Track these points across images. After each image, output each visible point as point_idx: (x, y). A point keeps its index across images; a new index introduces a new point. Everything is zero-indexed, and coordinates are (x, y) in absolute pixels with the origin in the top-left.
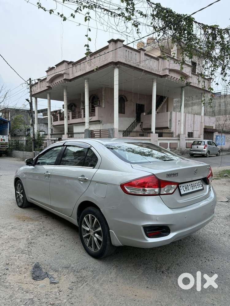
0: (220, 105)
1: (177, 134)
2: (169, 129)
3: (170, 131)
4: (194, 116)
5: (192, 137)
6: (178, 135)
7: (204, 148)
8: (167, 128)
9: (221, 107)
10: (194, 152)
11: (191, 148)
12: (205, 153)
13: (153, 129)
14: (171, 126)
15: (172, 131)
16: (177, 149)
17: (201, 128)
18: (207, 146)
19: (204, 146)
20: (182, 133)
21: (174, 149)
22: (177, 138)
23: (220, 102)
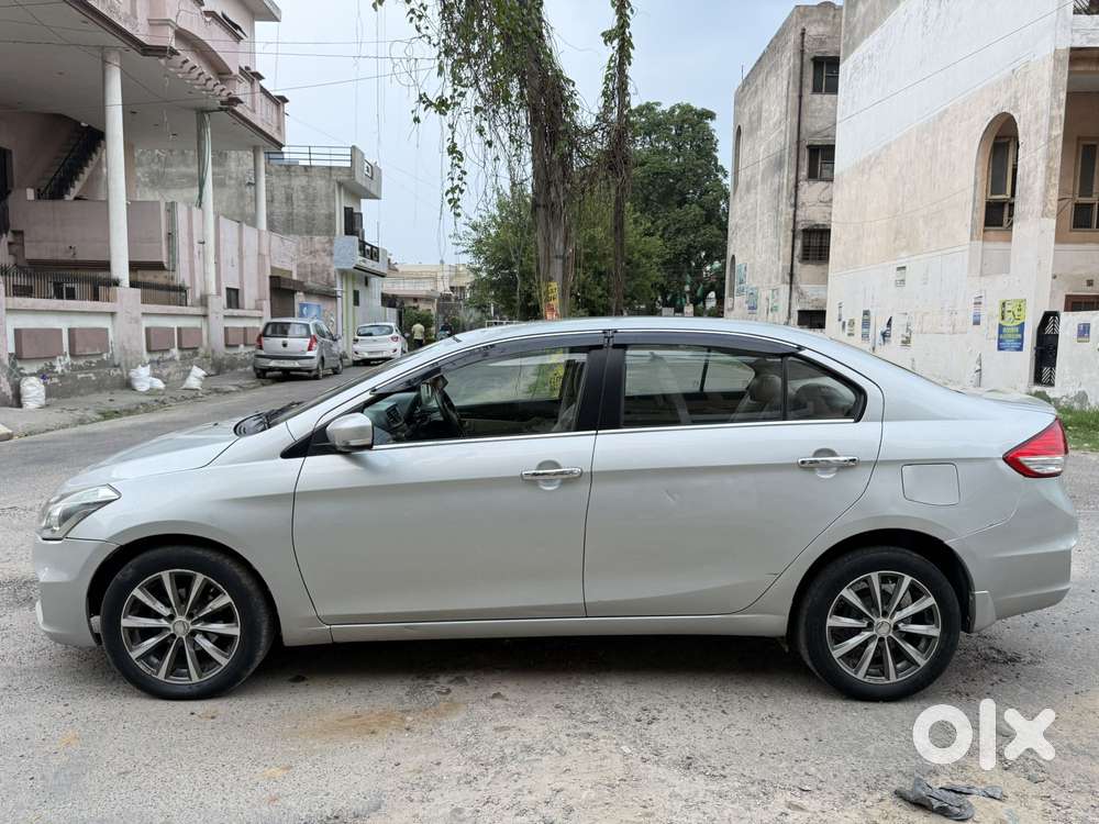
0: (289, 199)
1: (198, 295)
2: (166, 273)
3: (172, 278)
4: (241, 227)
5: (238, 307)
6: (201, 296)
7: (310, 349)
8: (159, 266)
9: (292, 205)
10: (273, 363)
11: (261, 348)
12: (314, 363)
13: (120, 270)
14: (173, 260)
15: (178, 282)
16: (202, 351)
17: (259, 273)
18: (316, 341)
19: (309, 340)
20: (212, 289)
21: (191, 352)
22: (198, 310)
23: (289, 187)
